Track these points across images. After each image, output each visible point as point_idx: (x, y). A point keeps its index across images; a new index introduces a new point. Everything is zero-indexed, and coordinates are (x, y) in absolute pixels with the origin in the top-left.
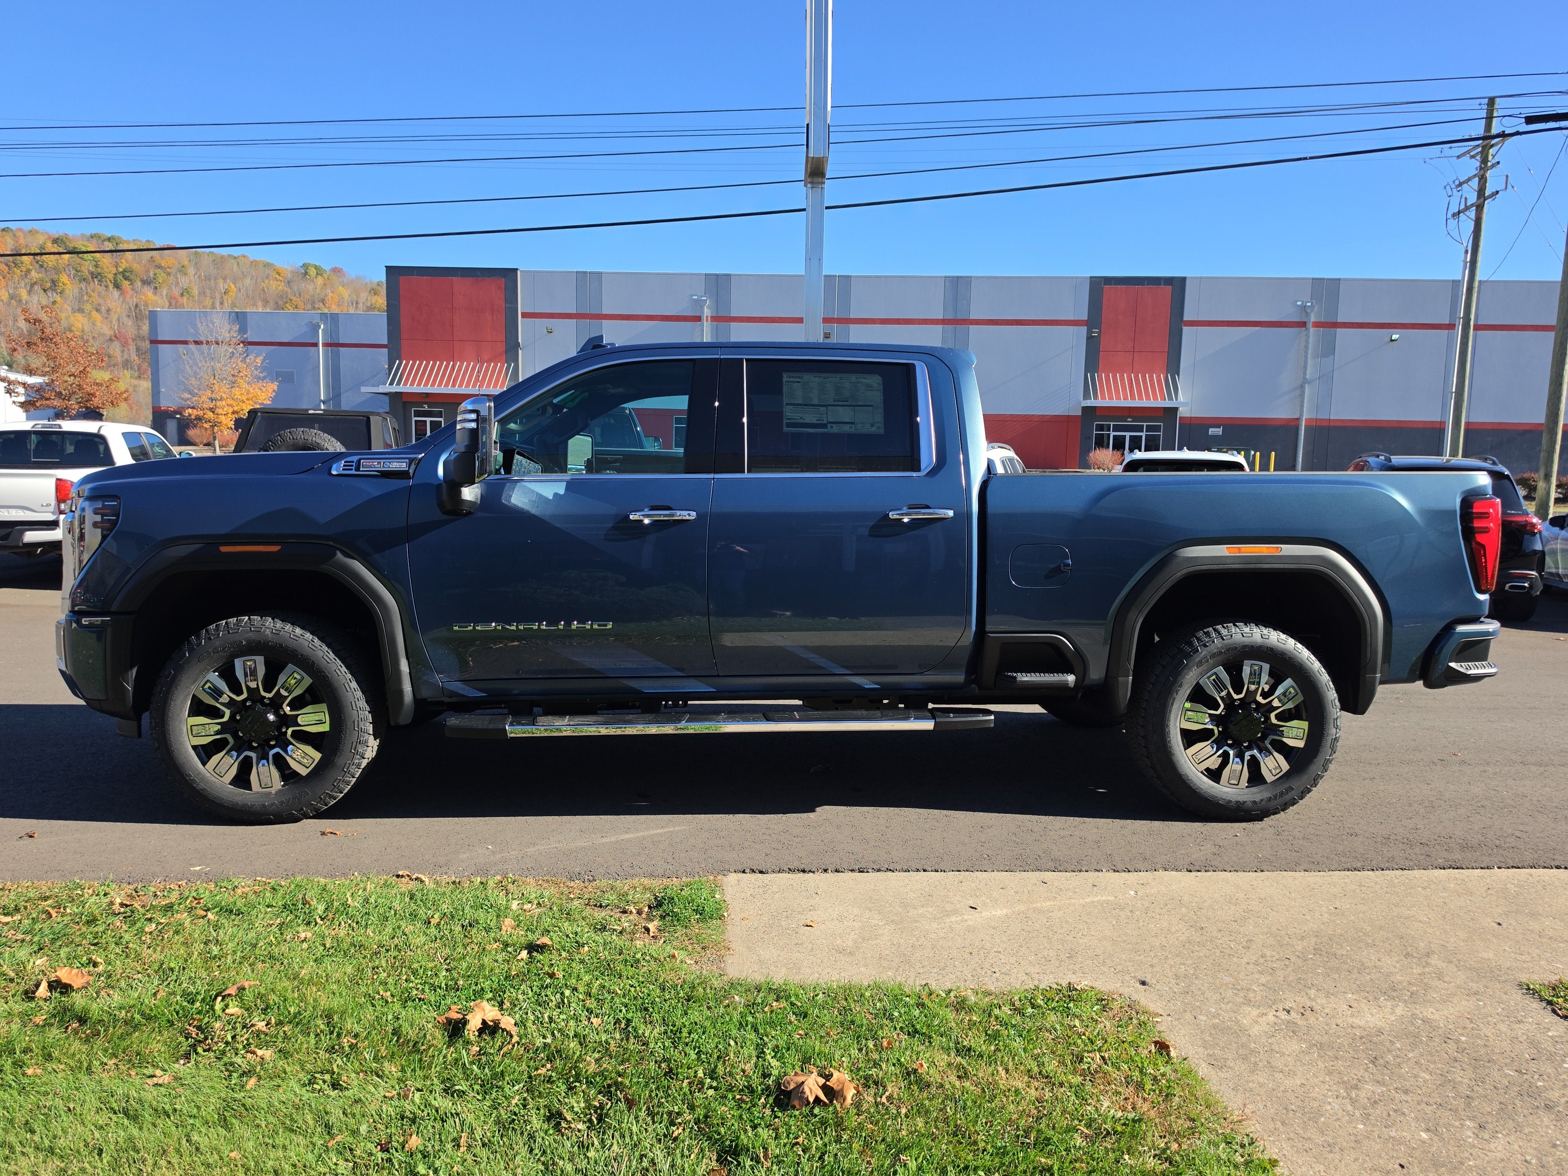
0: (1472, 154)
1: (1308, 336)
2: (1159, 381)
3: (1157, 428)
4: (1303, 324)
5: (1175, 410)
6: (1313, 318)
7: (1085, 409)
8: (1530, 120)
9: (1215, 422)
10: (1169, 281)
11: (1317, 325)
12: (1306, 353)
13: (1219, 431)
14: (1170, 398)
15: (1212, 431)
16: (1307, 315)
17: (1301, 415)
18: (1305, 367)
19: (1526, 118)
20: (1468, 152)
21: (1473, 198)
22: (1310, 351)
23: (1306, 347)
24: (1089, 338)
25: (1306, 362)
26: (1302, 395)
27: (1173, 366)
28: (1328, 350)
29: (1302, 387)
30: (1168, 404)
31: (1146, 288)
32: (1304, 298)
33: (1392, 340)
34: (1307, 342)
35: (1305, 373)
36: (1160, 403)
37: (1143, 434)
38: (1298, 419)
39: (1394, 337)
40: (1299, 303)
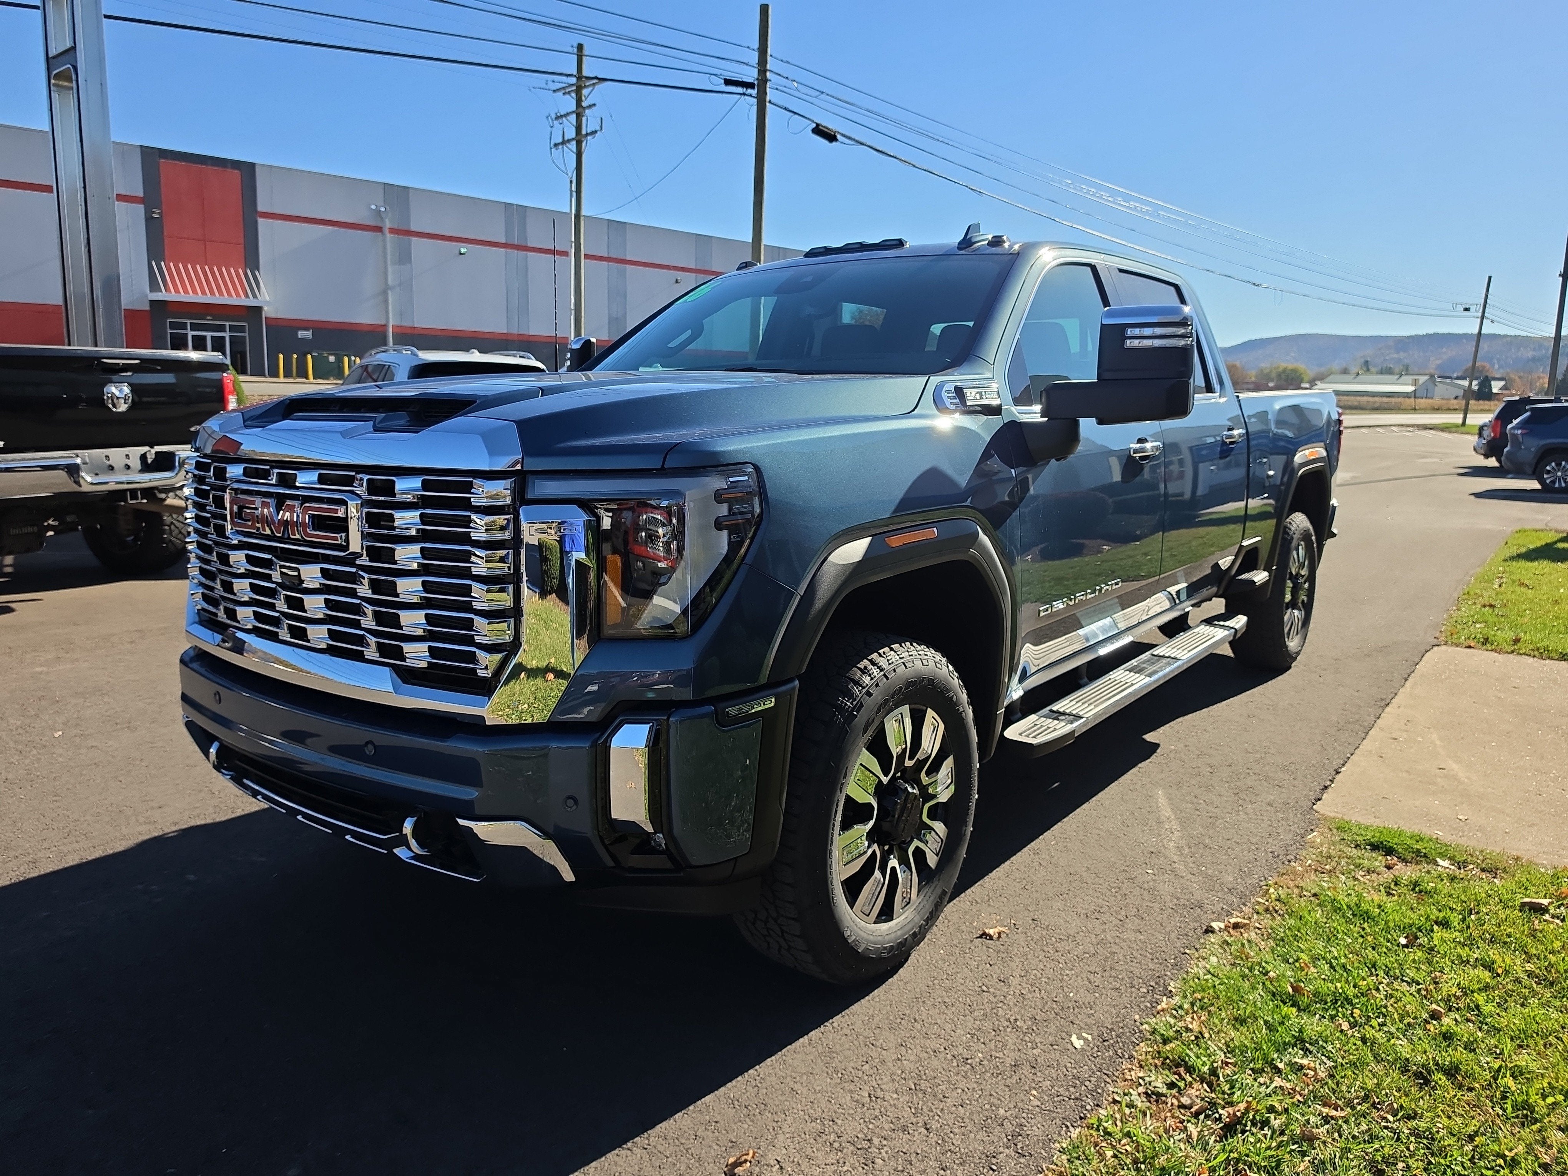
0: (567, 90)
1: (384, 241)
2: (238, 276)
3: (241, 329)
4: (379, 229)
5: (259, 309)
6: (388, 224)
7: (152, 302)
8: (728, 82)
9: (305, 325)
10: (236, 165)
11: (393, 231)
12: (385, 259)
13: (308, 334)
14: (255, 296)
15: (301, 334)
16: (382, 219)
17: (388, 321)
18: (386, 273)
19: (725, 80)
20: (564, 88)
21: (571, 133)
22: (389, 257)
23: (385, 253)
24: (149, 219)
25: (386, 268)
26: (386, 301)
27: (251, 261)
28: (405, 257)
29: (385, 293)
30: (251, 302)
31: (210, 168)
32: (377, 203)
33: (461, 254)
34: (385, 247)
35: (386, 280)
36: (243, 301)
37: (227, 335)
38: (384, 326)
39: (463, 250)
40: (373, 207)
